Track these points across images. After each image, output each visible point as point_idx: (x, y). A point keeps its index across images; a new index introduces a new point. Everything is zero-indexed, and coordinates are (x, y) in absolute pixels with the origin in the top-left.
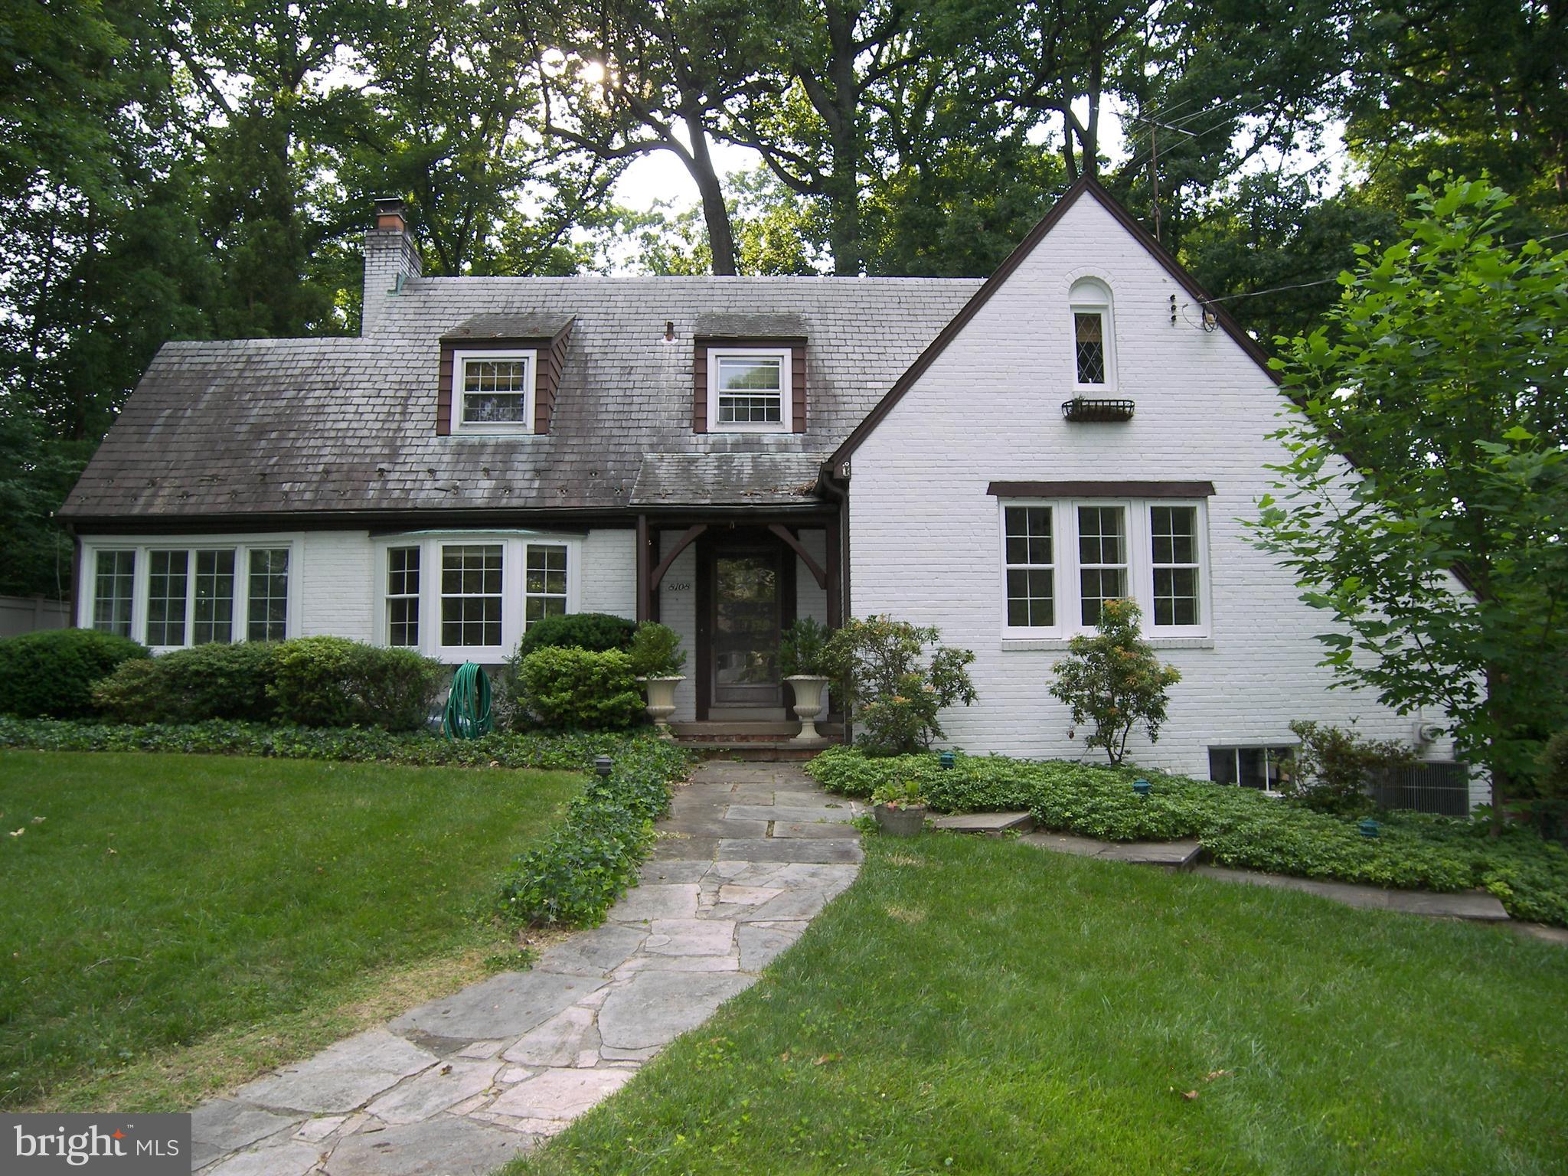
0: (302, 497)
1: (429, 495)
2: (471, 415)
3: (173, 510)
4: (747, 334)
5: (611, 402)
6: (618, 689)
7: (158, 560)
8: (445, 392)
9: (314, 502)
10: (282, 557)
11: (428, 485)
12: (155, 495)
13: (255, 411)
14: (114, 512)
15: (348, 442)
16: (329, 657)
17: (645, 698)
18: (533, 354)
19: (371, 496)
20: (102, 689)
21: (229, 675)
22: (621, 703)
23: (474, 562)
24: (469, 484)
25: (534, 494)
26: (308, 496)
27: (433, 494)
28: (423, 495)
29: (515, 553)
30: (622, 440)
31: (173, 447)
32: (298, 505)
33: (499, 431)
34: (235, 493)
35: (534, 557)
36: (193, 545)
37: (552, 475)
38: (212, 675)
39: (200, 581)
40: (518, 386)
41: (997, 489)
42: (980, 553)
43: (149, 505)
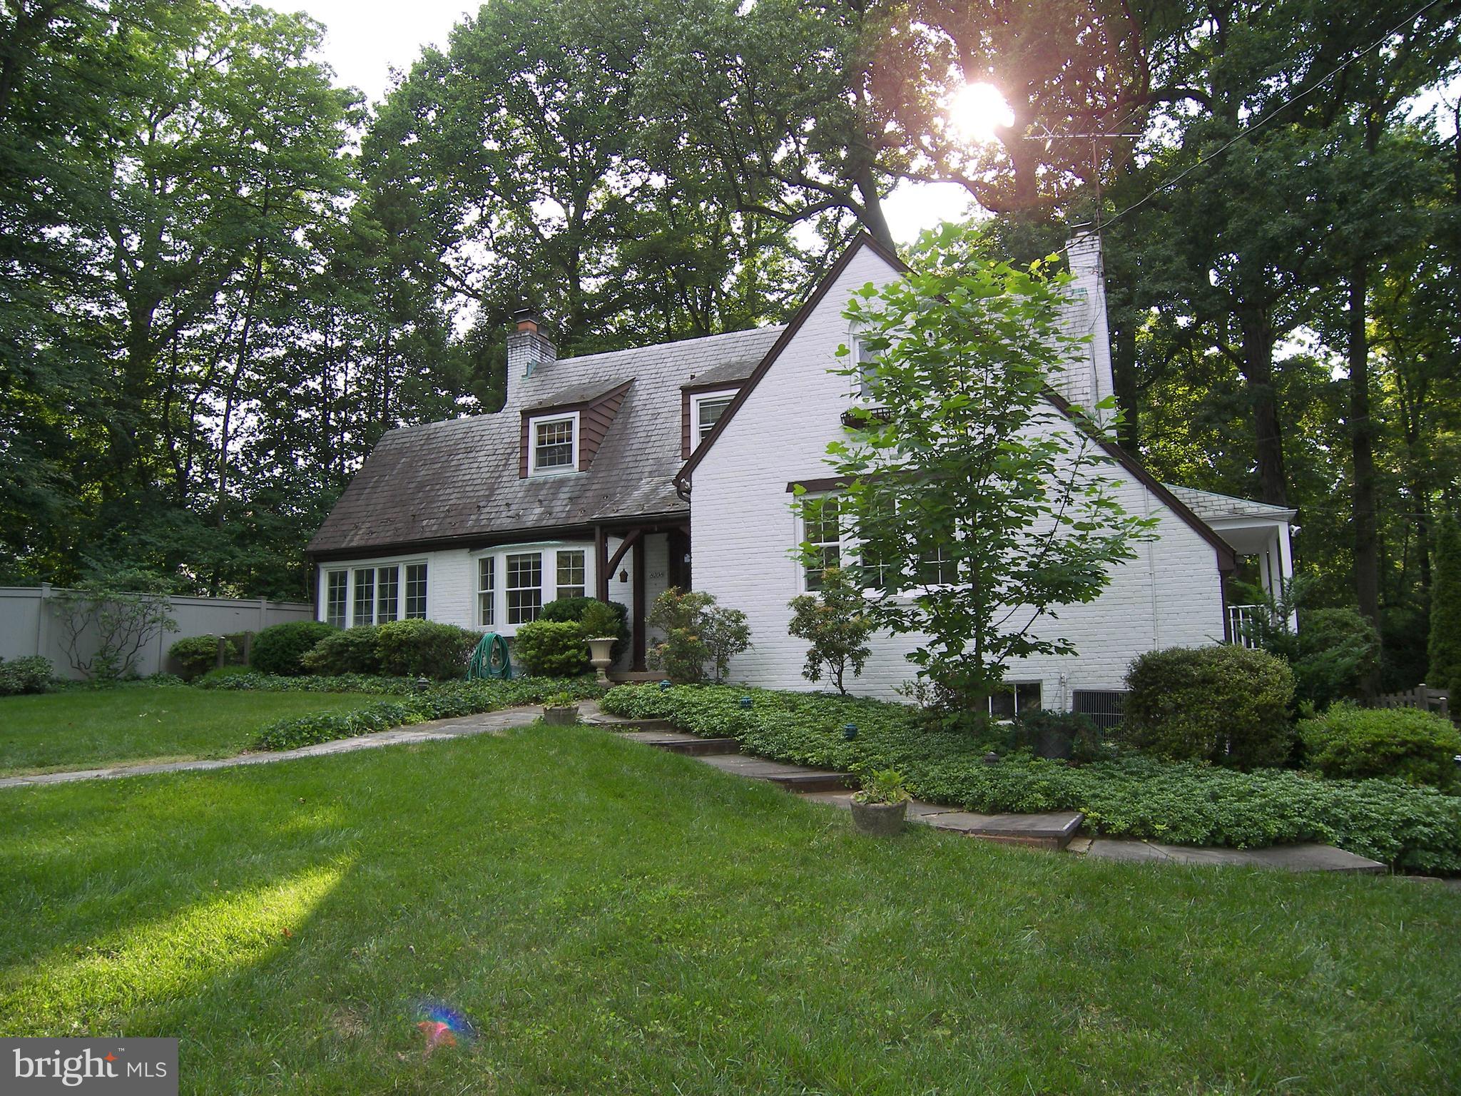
0: (430, 528)
1: (503, 522)
2: (541, 463)
3: (363, 543)
4: (716, 381)
5: (636, 443)
6: (567, 648)
7: (359, 574)
8: (525, 448)
9: (436, 531)
10: (424, 569)
11: (504, 514)
12: (356, 534)
13: (423, 473)
14: (331, 547)
15: (468, 489)
16: (404, 632)
17: (589, 653)
18: (577, 414)
19: (470, 525)
20: (307, 657)
21: (356, 645)
22: (569, 658)
23: (525, 566)
24: (528, 512)
25: (564, 515)
26: (435, 528)
27: (504, 521)
28: (498, 522)
29: (549, 558)
30: (633, 471)
31: (373, 501)
32: (428, 535)
33: (558, 472)
34: (396, 529)
35: (562, 559)
36: (376, 564)
37: (580, 501)
38: (347, 645)
39: (380, 587)
40: (570, 439)
41: (790, 487)
42: (780, 537)
43: (351, 541)
